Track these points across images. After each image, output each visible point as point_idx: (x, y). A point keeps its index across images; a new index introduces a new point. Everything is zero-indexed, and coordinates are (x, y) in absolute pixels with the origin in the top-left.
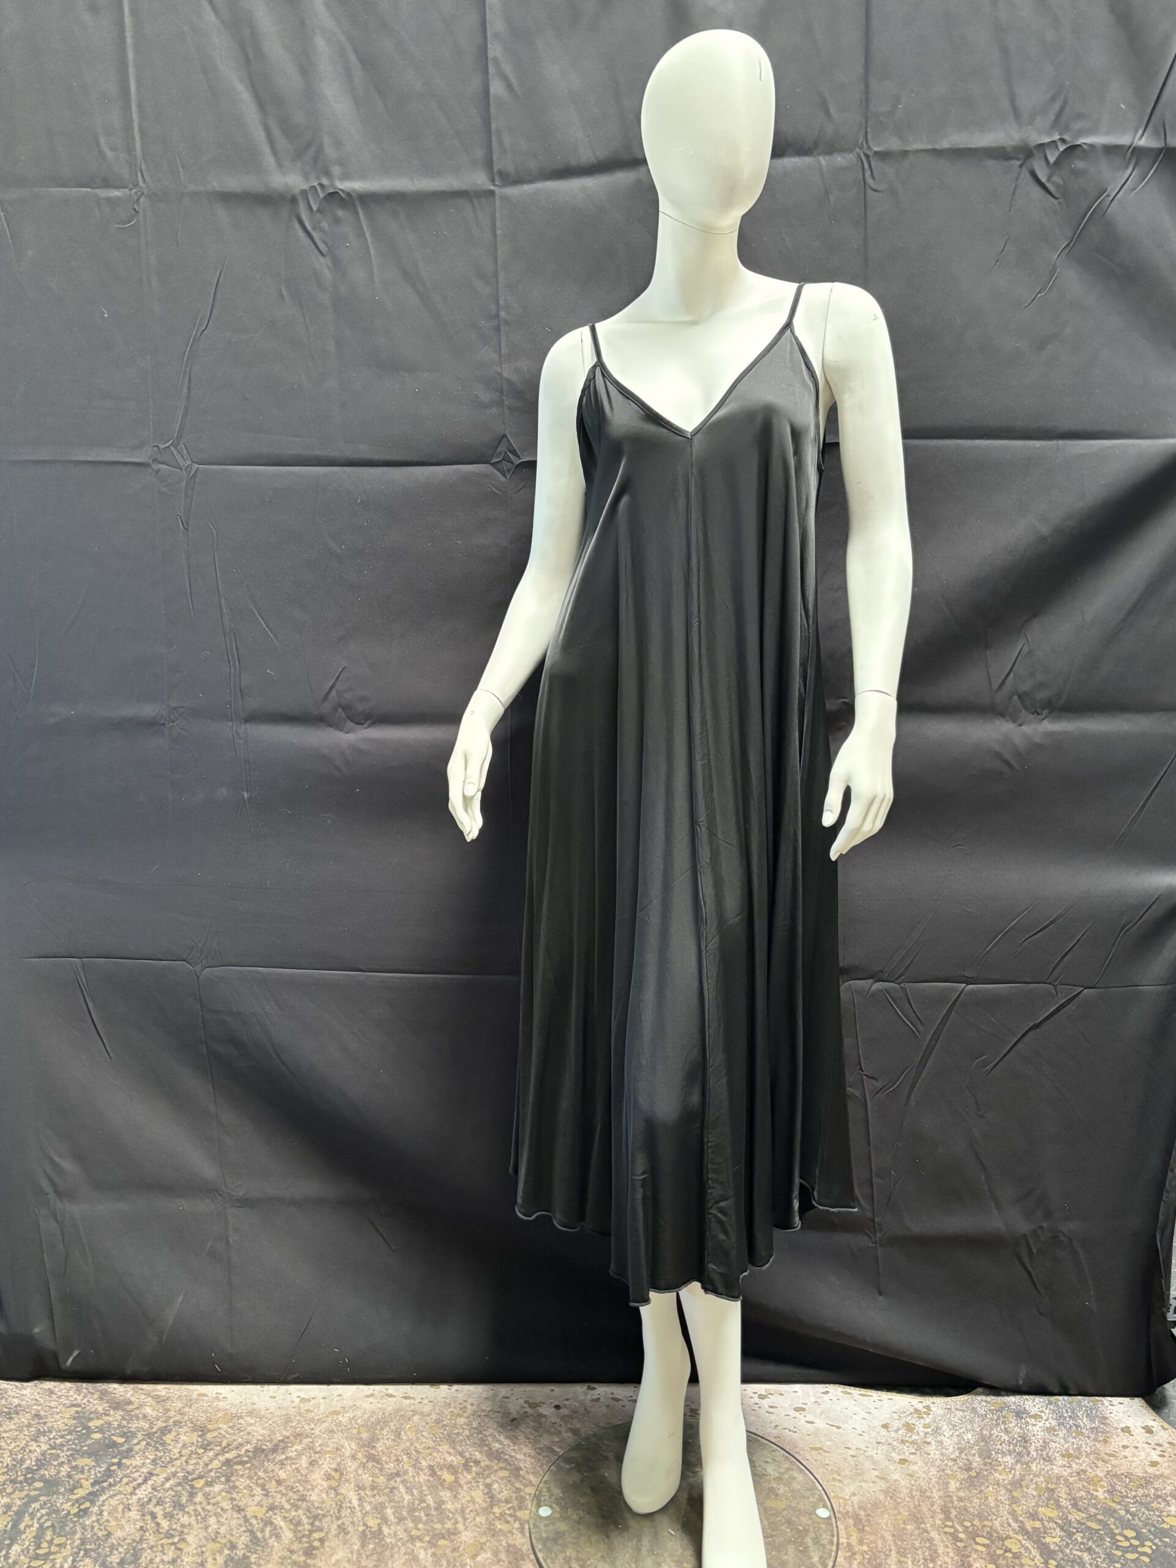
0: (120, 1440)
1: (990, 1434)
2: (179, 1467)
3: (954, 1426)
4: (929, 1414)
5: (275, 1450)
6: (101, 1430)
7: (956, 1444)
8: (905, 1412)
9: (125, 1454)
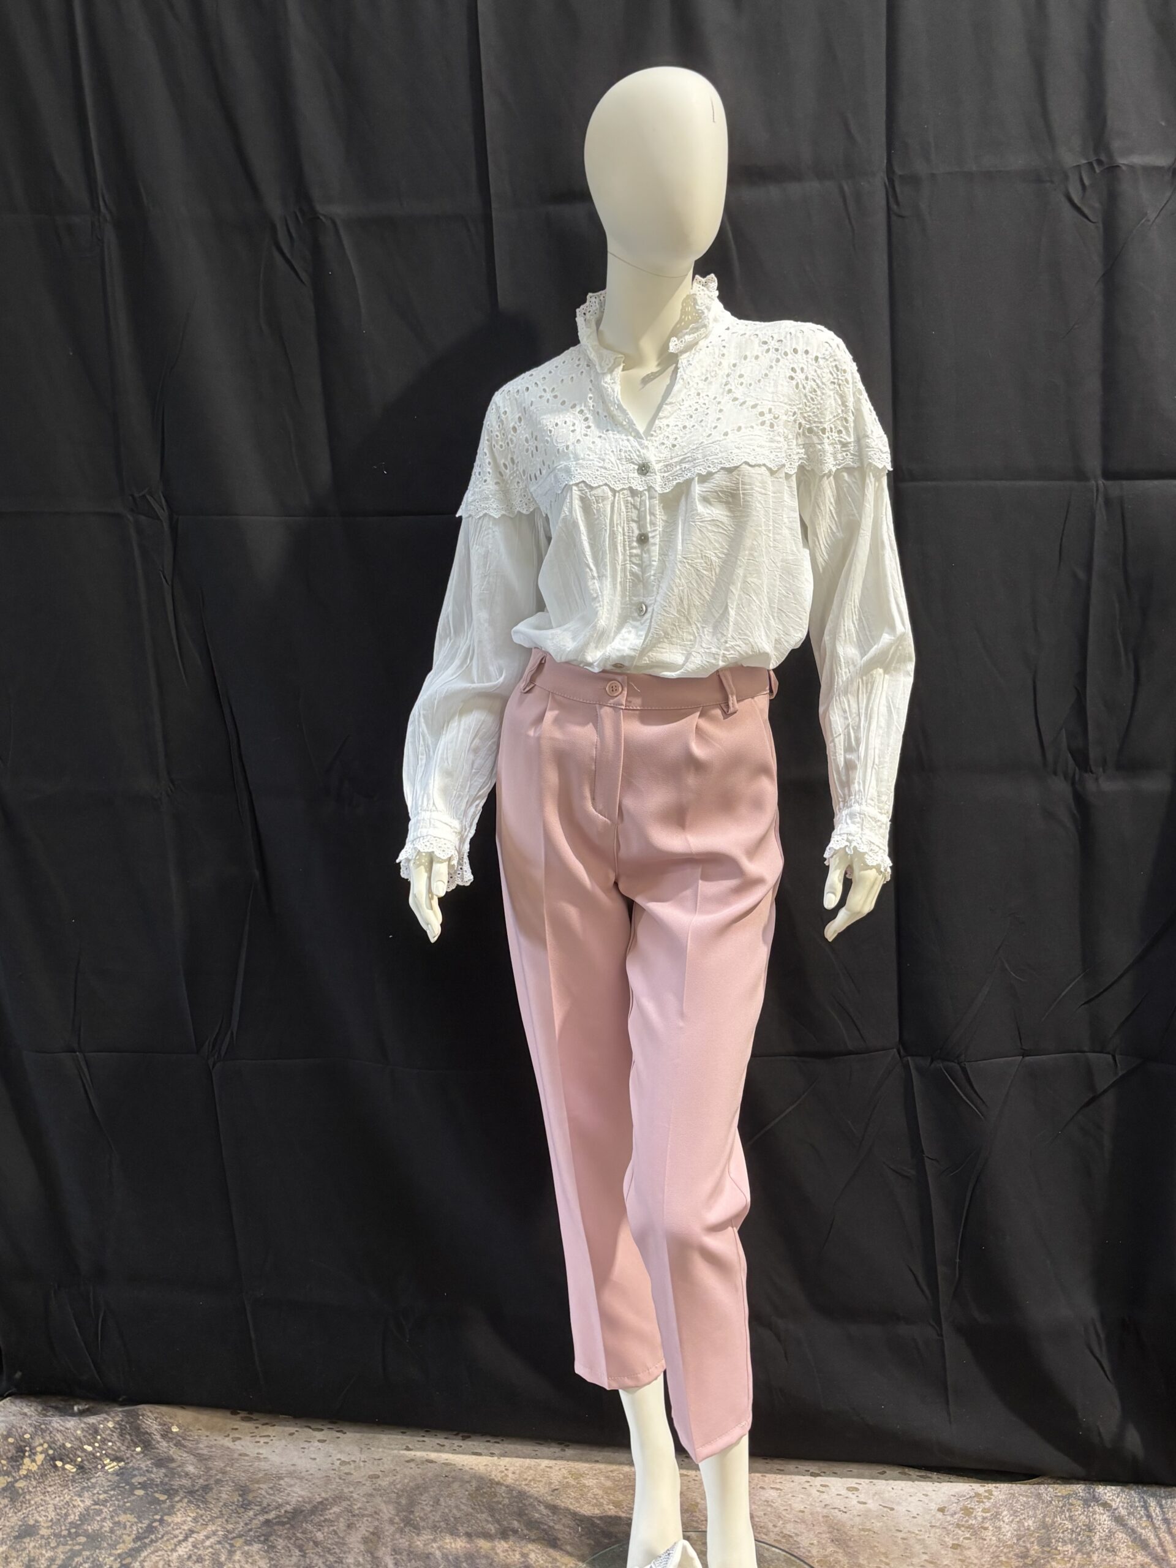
0: (163, 1497)
1: (1053, 1520)
2: (219, 1525)
3: (1016, 1512)
4: (990, 1500)
5: (314, 1511)
6: (143, 1486)
7: (1015, 1530)
8: (965, 1496)
9: (167, 1511)
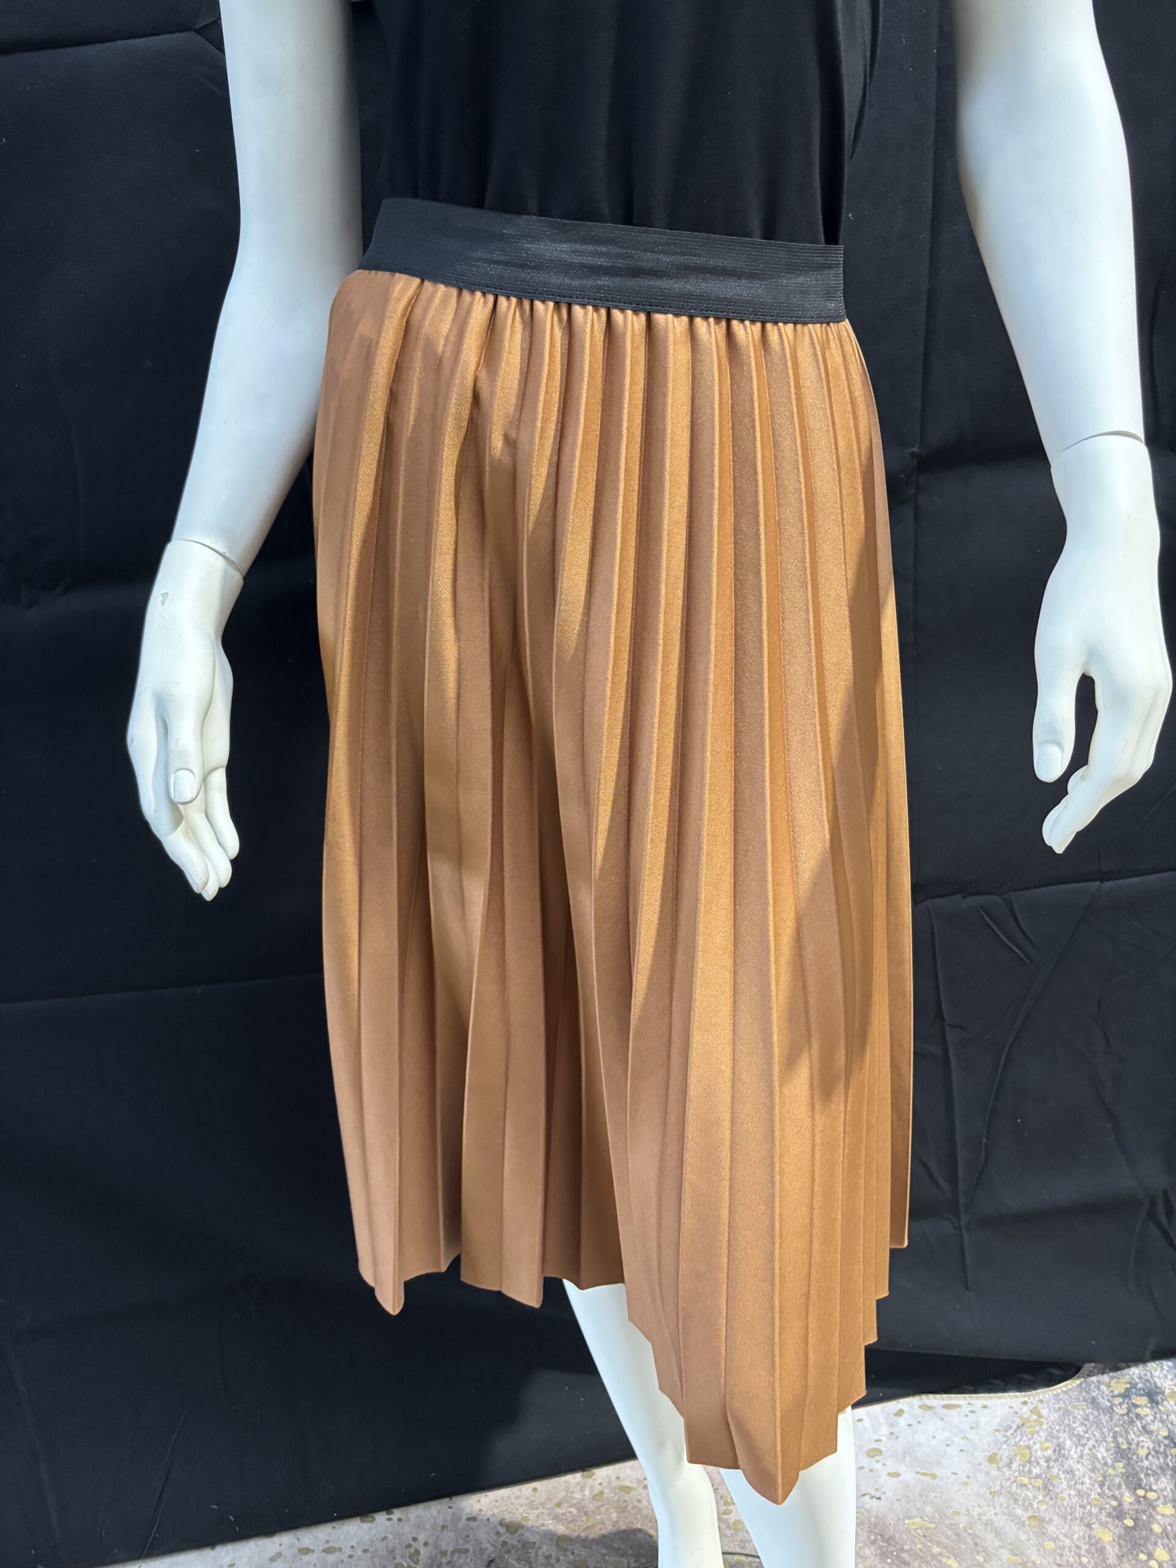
3: (1079, 1437)
4: (1041, 1424)
7: (1092, 1471)
8: (1010, 1427)
